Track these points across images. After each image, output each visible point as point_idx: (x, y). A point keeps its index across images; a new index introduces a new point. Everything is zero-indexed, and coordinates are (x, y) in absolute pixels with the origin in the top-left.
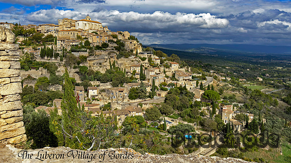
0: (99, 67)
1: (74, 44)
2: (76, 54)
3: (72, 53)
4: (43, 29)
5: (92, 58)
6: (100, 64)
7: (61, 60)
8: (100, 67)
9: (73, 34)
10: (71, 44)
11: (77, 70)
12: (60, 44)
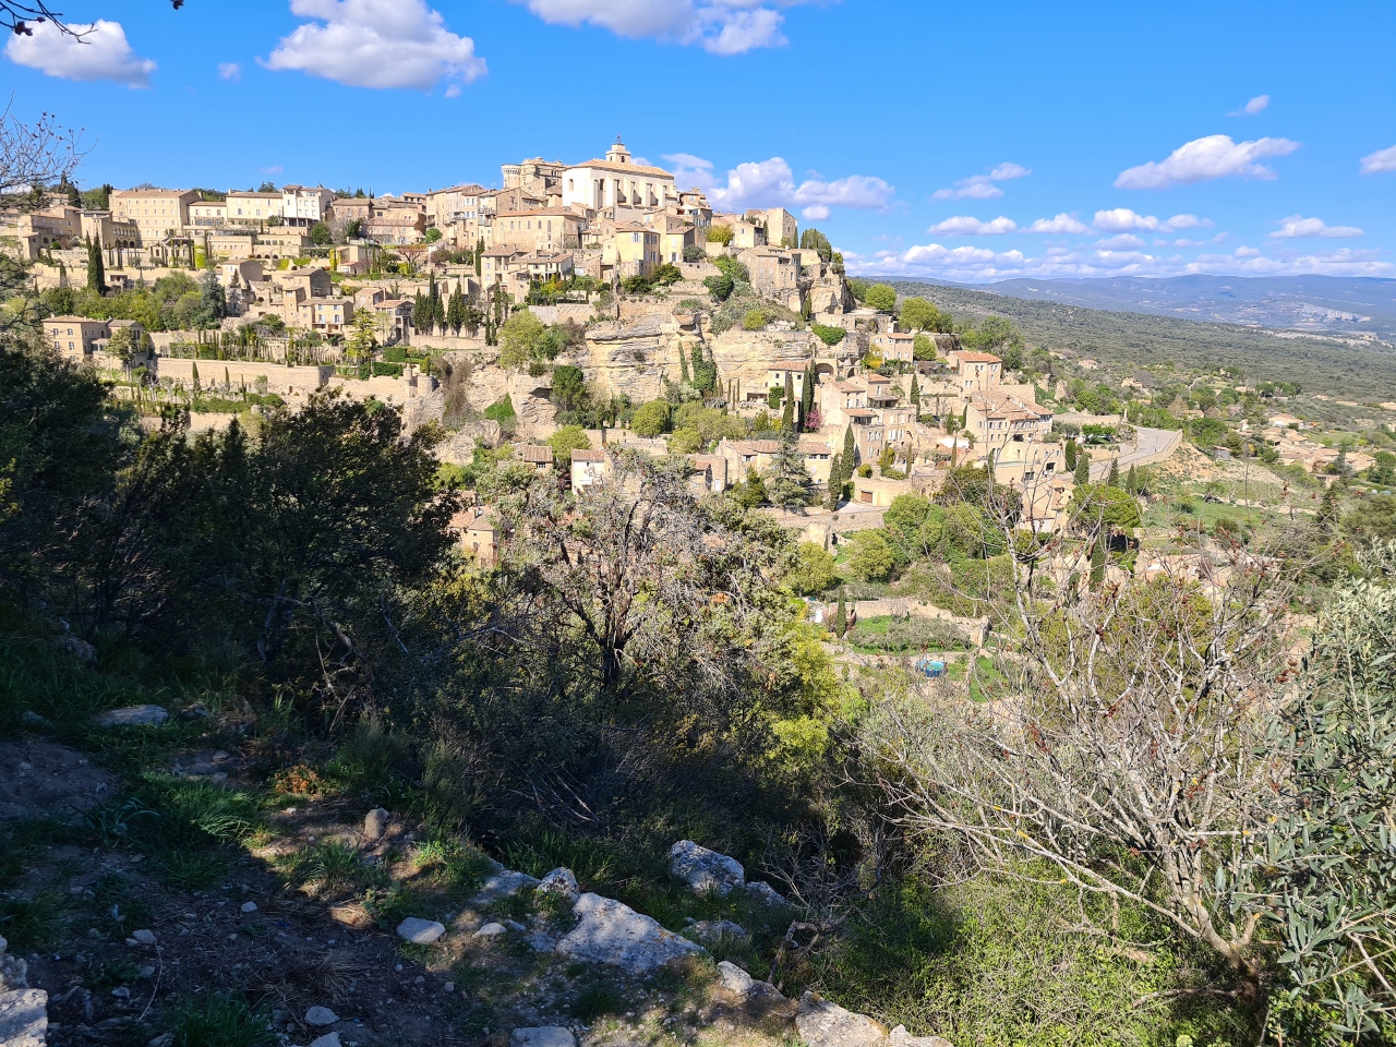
0: (632, 372)
1: (542, 270)
2: (548, 315)
3: (532, 308)
4: (442, 212)
5: (607, 330)
6: (640, 357)
7: (491, 341)
8: (641, 372)
9: (545, 226)
10: (533, 271)
11: (545, 381)
12: (492, 273)
